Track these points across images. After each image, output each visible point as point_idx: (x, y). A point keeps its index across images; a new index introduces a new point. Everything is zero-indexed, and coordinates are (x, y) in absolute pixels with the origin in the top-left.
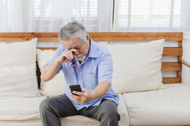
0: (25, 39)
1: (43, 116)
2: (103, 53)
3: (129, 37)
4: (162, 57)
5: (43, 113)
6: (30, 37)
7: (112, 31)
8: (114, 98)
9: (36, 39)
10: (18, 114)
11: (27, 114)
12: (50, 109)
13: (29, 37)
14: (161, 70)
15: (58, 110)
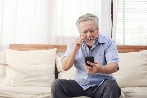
2: (109, 40)
10: (33, 94)
11: (41, 94)
13: (51, 48)
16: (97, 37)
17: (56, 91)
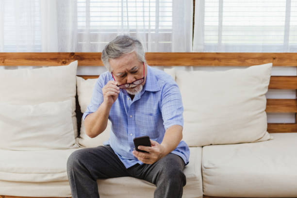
0: (60, 62)
1: (71, 176)
2: (166, 84)
3: (218, 59)
4: (268, 91)
5: (72, 172)
6: (69, 59)
8: (182, 153)
9: (76, 62)
11: (49, 173)
12: (82, 167)
13: (66, 59)
14: (265, 110)
15: (95, 168)
16: (144, 78)
17: (76, 174)
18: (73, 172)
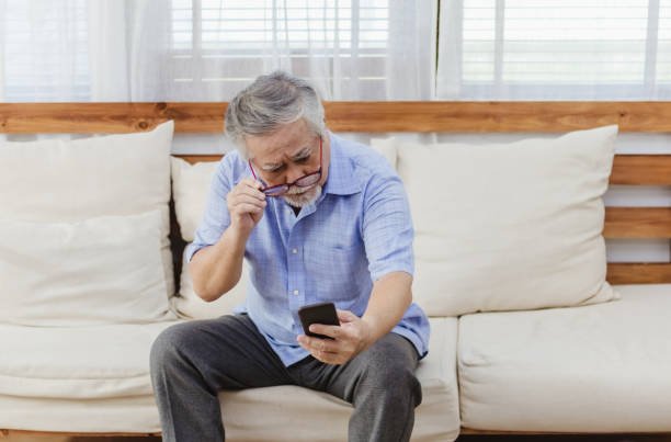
0: (133, 125)
2: (373, 177)
3: (495, 117)
4: (609, 189)
5: (161, 376)
6: (153, 118)
7: (434, 98)
8: (412, 330)
9: (170, 124)
11: (109, 377)
13: (147, 117)
14: (603, 233)
15: (214, 365)
16: (319, 172)
18: (164, 376)
